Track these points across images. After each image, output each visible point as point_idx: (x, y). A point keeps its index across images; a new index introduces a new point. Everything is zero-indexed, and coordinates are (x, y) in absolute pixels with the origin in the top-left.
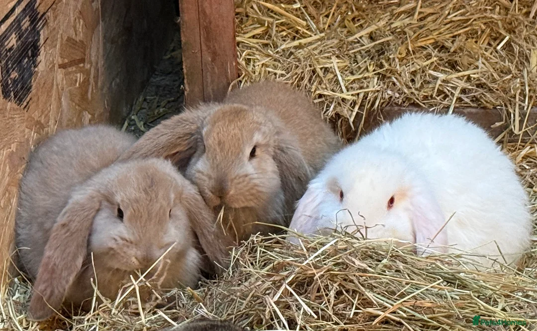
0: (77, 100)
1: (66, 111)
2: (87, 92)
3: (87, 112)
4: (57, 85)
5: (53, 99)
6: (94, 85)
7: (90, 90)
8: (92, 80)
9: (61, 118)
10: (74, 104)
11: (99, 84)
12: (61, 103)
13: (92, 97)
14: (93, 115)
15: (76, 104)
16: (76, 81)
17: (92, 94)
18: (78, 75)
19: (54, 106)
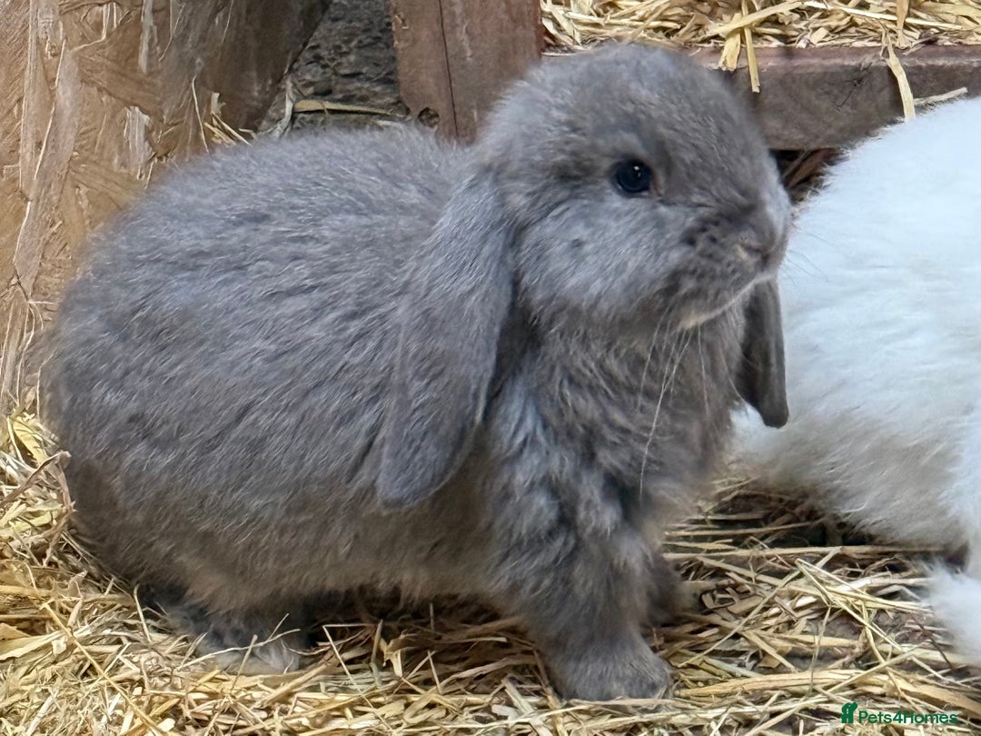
0: (102, 78)
1: (67, 113)
2: (135, 53)
3: (137, 109)
4: (38, 43)
5: (27, 82)
6: (155, 32)
7: (144, 48)
8: (148, 21)
9: (55, 130)
10: (94, 90)
11: (173, 29)
12: (52, 93)
13: (150, 65)
14: (156, 115)
15: (100, 90)
16: (98, 27)
17: (150, 56)
18: (105, 9)
19: (31, 103)
